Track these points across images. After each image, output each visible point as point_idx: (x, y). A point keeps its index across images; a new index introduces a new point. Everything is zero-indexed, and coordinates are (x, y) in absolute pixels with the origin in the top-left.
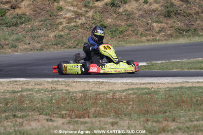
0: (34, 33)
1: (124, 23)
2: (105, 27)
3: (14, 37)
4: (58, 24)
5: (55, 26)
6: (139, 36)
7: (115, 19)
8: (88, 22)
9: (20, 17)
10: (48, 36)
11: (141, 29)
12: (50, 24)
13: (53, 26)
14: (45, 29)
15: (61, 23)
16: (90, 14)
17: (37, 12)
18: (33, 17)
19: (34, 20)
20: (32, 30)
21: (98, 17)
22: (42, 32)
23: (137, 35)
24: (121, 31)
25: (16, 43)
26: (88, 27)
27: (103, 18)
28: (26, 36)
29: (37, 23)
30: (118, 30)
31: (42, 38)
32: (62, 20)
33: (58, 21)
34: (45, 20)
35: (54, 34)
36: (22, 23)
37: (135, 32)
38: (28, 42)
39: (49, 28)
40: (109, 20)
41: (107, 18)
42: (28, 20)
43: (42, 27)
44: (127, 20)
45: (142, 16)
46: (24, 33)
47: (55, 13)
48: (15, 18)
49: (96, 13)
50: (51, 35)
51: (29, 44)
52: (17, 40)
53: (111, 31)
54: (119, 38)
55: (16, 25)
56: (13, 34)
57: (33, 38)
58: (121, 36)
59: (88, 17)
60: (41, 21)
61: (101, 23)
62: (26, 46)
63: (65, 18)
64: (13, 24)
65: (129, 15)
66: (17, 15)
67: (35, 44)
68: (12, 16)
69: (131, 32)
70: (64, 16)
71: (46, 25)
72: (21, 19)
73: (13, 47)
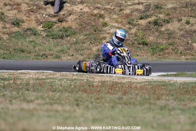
0: (78, 46)
1: (165, 41)
2: (147, 45)
3: (59, 48)
4: (101, 39)
5: (99, 41)
6: (179, 55)
7: (157, 37)
8: (131, 39)
9: (66, 30)
10: (91, 50)
11: (181, 48)
12: (94, 39)
13: (97, 40)
14: (88, 42)
15: (105, 38)
16: (134, 31)
17: (83, 26)
18: (78, 31)
19: (80, 33)
20: (76, 43)
21: (140, 34)
22: (85, 45)
23: (176, 53)
24: (162, 49)
25: (60, 55)
26: (130, 43)
27: (146, 36)
28: (70, 48)
29: (82, 37)
30: (158, 48)
31: (85, 51)
32: (106, 35)
33: (102, 36)
34: (89, 34)
35: (97, 47)
36: (67, 36)
37: (175, 51)
38: (71, 54)
39: (92, 42)
40: (151, 38)
41: (149, 36)
42: (74, 34)
43: (86, 41)
44: (169, 39)
45: (182, 36)
46: (69, 45)
47: (100, 28)
48: (61, 31)
49: (139, 30)
50: (95, 49)
51: (73, 55)
52: (62, 51)
53: (152, 49)
54: (159, 55)
55: (62, 37)
56: (58, 45)
57: (77, 50)
58: (162, 53)
59: (131, 34)
60: (86, 35)
61: (143, 40)
62: (69, 58)
63: (109, 33)
64: (59, 36)
65: (171, 35)
66: (64, 28)
67: (78, 56)
68: (59, 29)
69: (171, 50)
70: (108, 31)
71: (91, 38)
72: (67, 33)
73: (56, 57)
